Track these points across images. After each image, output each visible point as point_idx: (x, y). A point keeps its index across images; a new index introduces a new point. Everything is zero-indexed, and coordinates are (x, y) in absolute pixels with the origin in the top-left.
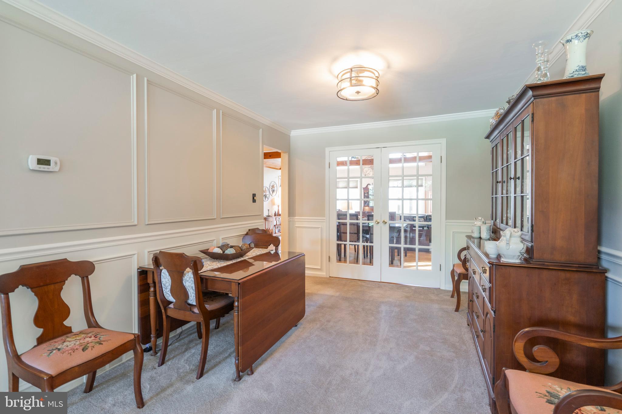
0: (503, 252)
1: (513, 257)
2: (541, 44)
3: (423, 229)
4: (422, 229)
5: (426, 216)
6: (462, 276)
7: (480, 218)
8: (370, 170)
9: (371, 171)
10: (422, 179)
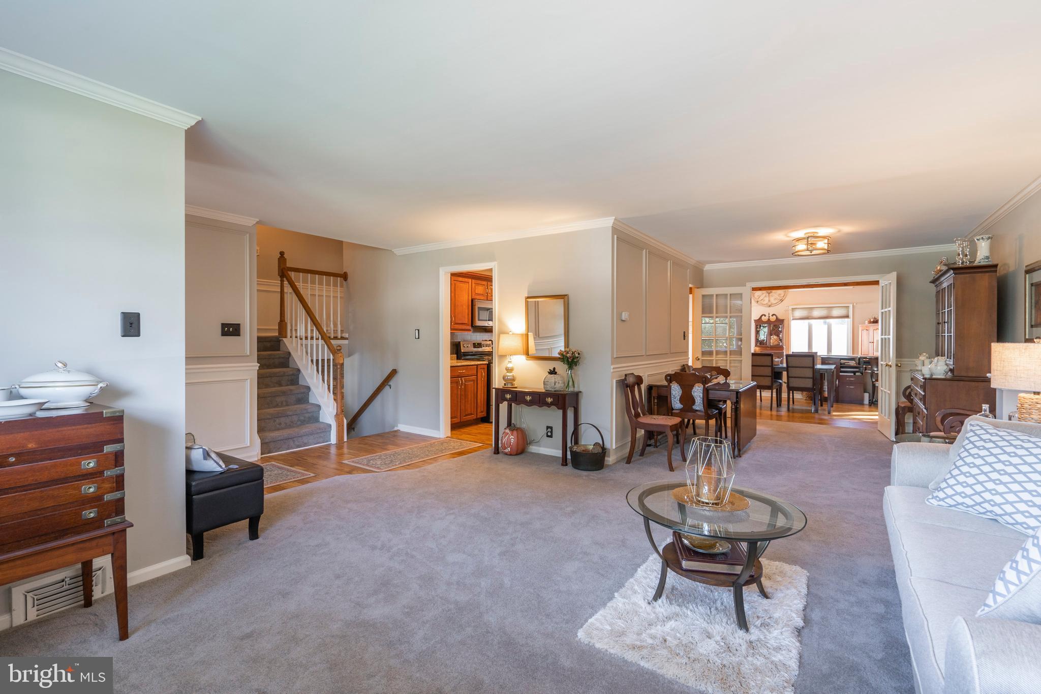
0: (934, 371)
1: (940, 375)
2: (960, 240)
3: (855, 374)
4: (853, 374)
5: (858, 359)
6: (907, 409)
7: (925, 354)
8: (764, 295)
9: (766, 296)
10: (848, 307)
